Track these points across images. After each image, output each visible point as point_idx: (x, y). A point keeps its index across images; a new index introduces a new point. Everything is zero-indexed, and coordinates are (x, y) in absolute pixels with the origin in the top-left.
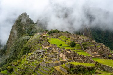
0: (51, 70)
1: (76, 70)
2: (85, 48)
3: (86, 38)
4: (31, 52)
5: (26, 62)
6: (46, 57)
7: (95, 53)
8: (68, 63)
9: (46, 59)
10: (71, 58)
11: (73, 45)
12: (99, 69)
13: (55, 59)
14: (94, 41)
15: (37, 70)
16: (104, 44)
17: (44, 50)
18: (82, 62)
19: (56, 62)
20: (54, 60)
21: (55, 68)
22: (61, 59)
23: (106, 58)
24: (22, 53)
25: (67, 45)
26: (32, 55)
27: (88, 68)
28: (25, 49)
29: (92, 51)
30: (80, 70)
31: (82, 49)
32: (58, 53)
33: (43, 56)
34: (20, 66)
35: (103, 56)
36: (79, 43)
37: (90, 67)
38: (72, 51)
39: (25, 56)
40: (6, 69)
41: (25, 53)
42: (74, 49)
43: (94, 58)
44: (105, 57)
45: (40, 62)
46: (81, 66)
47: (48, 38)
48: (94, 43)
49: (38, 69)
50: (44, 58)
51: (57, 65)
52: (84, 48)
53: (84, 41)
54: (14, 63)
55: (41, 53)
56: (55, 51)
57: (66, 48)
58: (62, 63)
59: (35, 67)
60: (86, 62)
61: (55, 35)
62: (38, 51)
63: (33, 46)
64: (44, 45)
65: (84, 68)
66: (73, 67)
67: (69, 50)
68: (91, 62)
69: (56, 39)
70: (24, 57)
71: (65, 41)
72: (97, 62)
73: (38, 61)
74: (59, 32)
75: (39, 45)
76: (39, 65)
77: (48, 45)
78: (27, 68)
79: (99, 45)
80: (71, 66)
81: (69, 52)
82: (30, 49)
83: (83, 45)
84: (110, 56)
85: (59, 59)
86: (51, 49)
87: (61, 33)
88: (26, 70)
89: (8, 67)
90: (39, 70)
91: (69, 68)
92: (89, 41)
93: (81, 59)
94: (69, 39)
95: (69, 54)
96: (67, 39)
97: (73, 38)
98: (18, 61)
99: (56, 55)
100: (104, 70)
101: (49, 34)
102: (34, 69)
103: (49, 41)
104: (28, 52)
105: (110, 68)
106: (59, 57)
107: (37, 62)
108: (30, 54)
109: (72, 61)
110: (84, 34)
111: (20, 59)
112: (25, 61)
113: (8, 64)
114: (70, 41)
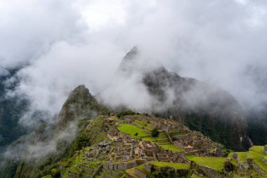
0: (121, 175)
1: (159, 174)
2: (174, 140)
3: (174, 124)
4: (89, 146)
5: (82, 162)
6: (113, 153)
7: (189, 147)
8: (147, 163)
9: (113, 156)
10: (152, 156)
11: (155, 134)
12: (196, 172)
13: (128, 157)
14: (186, 128)
15: (99, 174)
16: (203, 133)
17: (110, 142)
18: (169, 162)
19: (130, 162)
20: (126, 158)
21: (128, 171)
22: (136, 157)
23: (207, 155)
24: (75, 148)
25: (146, 135)
26: (91, 150)
27: (179, 171)
28: (81, 141)
29: (185, 144)
30: (167, 175)
31: (169, 140)
32: (132, 147)
33: (108, 152)
34: (72, 169)
35: (202, 152)
36: (164, 132)
37: (182, 170)
38: (153, 143)
39: (81, 151)
40: (50, 173)
41: (80, 147)
42: (157, 141)
43: (188, 155)
44: (205, 153)
45: (104, 162)
46: (167, 168)
47: (117, 124)
48: (187, 132)
49: (101, 173)
50: (110, 156)
51: (130, 166)
52: (172, 139)
53: (171, 128)
54: (62, 164)
55: (105, 146)
56: (127, 144)
57: (144, 140)
58: (139, 163)
59: (96, 170)
60: (176, 161)
61: (127, 118)
62: (101, 144)
63: (93, 136)
64: (110, 134)
65: (173, 172)
66: (155, 170)
67: (149, 143)
68: (183, 162)
69: (128, 125)
70: (79, 153)
71: (143, 128)
72: (192, 162)
73: (101, 160)
74: (133, 114)
75: (103, 134)
76: (102, 167)
77: (117, 135)
78: (83, 171)
79: (195, 135)
80: (153, 169)
81: (148, 145)
82: (88, 141)
83: (171, 135)
84: (212, 151)
85: (133, 157)
86: (120, 140)
87: (136, 116)
88: (81, 175)
89: (53, 170)
90: (102, 175)
91: (149, 170)
92: (180, 128)
93: (168, 157)
94: (148, 125)
95: (149, 148)
96: (146, 125)
97: (156, 124)
98: (69, 160)
99: (129, 150)
100: (205, 175)
101: (119, 117)
102: (94, 173)
103: (119, 128)
104: (85, 146)
105: (213, 170)
106: (134, 153)
107: (98, 162)
108: (88, 148)
109: (154, 160)
110: (171, 117)
111: (72, 156)
112: (79, 160)
113: (52, 166)
114: (150, 128)
